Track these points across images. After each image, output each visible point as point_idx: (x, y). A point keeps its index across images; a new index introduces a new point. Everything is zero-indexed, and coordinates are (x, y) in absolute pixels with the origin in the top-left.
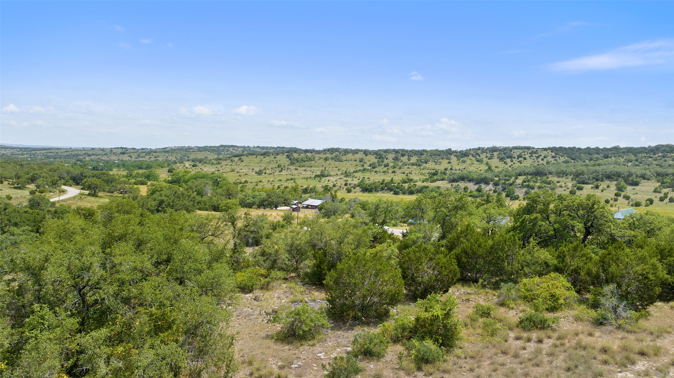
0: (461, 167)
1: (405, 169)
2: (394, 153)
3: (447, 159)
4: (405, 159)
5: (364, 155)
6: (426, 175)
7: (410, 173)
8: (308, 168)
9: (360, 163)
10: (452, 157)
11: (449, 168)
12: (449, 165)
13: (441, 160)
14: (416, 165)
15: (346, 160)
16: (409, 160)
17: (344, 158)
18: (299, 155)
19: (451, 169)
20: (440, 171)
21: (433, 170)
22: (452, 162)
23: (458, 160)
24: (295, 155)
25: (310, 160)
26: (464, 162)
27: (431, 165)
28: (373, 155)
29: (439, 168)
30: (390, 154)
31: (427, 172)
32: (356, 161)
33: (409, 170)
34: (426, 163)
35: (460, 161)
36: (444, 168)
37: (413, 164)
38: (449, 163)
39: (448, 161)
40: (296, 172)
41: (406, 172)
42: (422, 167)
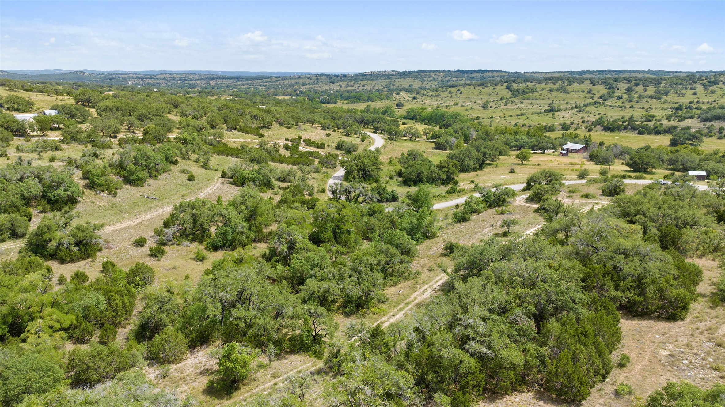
0: (710, 98)
1: (643, 103)
2: (625, 81)
3: (691, 89)
4: (640, 89)
5: (592, 85)
6: (668, 110)
7: (650, 108)
8: (533, 102)
9: (588, 94)
10: (697, 85)
11: (696, 101)
12: (695, 97)
13: (684, 91)
14: (655, 98)
15: (573, 92)
16: (645, 91)
17: (569, 88)
18: (519, 85)
19: (697, 102)
20: (684, 105)
21: (676, 103)
22: (698, 93)
23: (706, 89)
24: (515, 86)
25: (533, 91)
26: (713, 92)
27: (672, 97)
28: (601, 84)
29: (683, 101)
30: (621, 83)
31: (669, 107)
32: (584, 92)
33: (647, 103)
34: (666, 95)
35: (709, 92)
36: (689, 101)
37: (651, 97)
38: (695, 94)
39: (693, 91)
40: (522, 106)
41: (646, 107)
42: (663, 100)
